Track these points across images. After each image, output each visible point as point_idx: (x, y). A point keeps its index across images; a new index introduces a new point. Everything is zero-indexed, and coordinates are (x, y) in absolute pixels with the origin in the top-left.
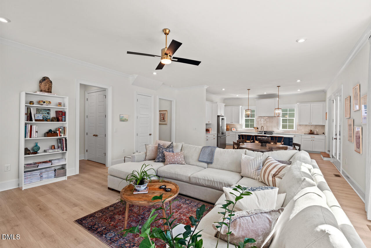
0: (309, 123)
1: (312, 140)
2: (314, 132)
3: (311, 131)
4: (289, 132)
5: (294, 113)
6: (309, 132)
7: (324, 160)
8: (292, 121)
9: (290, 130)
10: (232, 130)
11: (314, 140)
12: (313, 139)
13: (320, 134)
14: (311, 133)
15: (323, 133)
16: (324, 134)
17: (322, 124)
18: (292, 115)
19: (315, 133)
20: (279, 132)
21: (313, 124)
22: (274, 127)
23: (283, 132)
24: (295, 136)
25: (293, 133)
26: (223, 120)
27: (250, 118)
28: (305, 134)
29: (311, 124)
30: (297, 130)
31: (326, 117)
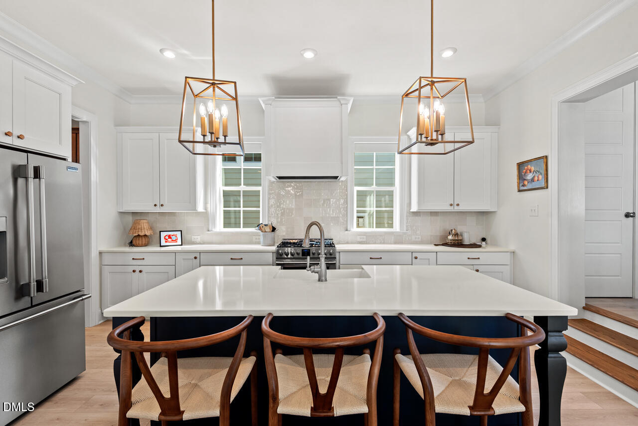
0: (451, 205)
2: (462, 236)
9: (383, 232)
10: (162, 243)
11: (477, 271)
12: (475, 267)
13: (480, 246)
14: (459, 241)
15: (484, 240)
16: (487, 244)
19: (467, 240)
20: (350, 239)
22: (332, 224)
23: (361, 240)
24: (416, 258)
25: (395, 243)
26: (31, 181)
27: (242, 188)
28: (437, 245)
29: (456, 208)
30: (405, 231)
31: (520, 178)
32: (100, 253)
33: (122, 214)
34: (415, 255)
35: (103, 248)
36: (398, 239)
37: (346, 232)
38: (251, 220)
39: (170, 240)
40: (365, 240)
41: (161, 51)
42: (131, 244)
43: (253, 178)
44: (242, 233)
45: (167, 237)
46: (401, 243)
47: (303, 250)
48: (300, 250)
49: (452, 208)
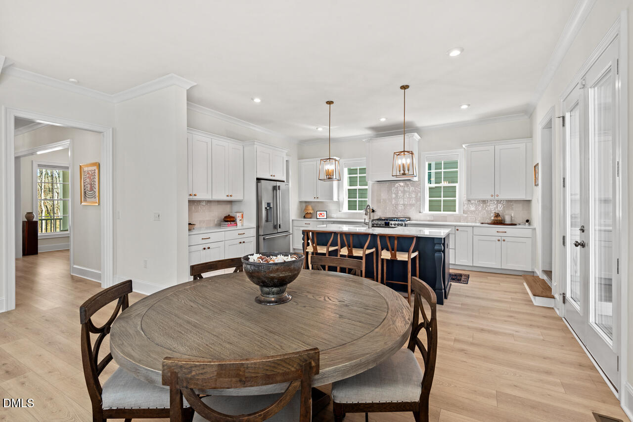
0: (492, 196)
1: (499, 240)
2: (504, 217)
3: (497, 215)
4: (444, 218)
5: (457, 172)
6: (493, 218)
7: (535, 304)
8: (451, 192)
9: (448, 214)
10: (318, 217)
11: (504, 240)
12: (503, 238)
13: (520, 224)
14: (498, 221)
15: (527, 221)
16: (530, 224)
17: (522, 197)
18: (452, 178)
19: (508, 221)
20: (422, 218)
21: (501, 197)
23: (431, 219)
24: (457, 230)
25: (456, 221)
26: (278, 191)
27: (358, 187)
28: (482, 223)
29: (496, 198)
30: (462, 214)
31: (535, 177)
32: (293, 220)
33: (301, 202)
34: (457, 228)
37: (420, 213)
38: (363, 206)
40: (433, 219)
41: (317, 128)
42: (305, 217)
43: (363, 181)
44: (357, 213)
45: (320, 214)
47: (385, 222)
48: (383, 222)
49: (493, 198)
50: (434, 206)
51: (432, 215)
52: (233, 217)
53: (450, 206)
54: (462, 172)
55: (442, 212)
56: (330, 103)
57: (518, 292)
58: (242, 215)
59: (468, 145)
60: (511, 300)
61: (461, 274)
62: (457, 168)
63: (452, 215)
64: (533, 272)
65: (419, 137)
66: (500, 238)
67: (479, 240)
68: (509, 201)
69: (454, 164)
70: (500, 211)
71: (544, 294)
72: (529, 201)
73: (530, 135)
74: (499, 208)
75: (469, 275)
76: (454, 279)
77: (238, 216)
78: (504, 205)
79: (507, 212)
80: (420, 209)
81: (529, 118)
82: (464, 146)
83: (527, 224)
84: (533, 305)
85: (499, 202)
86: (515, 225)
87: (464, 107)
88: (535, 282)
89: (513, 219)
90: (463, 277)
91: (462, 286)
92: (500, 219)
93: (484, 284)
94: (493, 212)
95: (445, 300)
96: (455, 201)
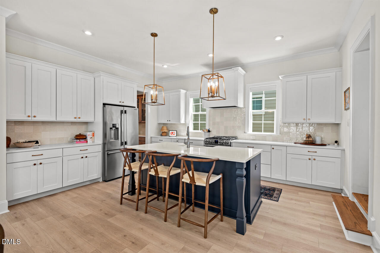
0: (304, 119)
1: (310, 159)
2: (315, 138)
3: (309, 136)
5: (275, 100)
6: (305, 139)
8: (270, 116)
9: (267, 135)
10: (170, 135)
11: (314, 159)
12: (314, 157)
13: (329, 145)
14: (310, 142)
15: (336, 142)
16: (338, 144)
17: (333, 121)
18: (271, 105)
19: (318, 142)
20: (247, 138)
21: (312, 121)
22: (237, 129)
23: (253, 138)
24: (273, 149)
25: (273, 141)
26: (125, 114)
27: (200, 113)
28: (296, 143)
29: (308, 121)
30: (279, 134)
31: (345, 102)
32: (151, 137)
33: (159, 124)
34: (273, 147)
35: (152, 136)
36: (275, 139)
37: (245, 134)
38: (203, 127)
39: (172, 134)
40: (255, 138)
42: (161, 135)
44: (198, 133)
45: (171, 133)
46: (277, 141)
47: (215, 140)
48: (214, 140)
49: (305, 121)
50: (256, 128)
51: (255, 135)
52: (85, 136)
53: (270, 128)
54: (279, 100)
55: (263, 133)
56: (154, 35)
57: (327, 216)
58: (93, 134)
59: (284, 77)
60: (319, 229)
61: (275, 188)
62: (275, 97)
63: (271, 135)
64: (342, 189)
65: (244, 72)
66: (310, 157)
67: (292, 158)
68: (319, 124)
69: (273, 94)
70: (311, 133)
71: (358, 228)
72: (338, 125)
73: (340, 65)
74: (311, 130)
75: (282, 189)
76: (266, 195)
77: (89, 135)
78: (315, 127)
79: (318, 133)
80: (245, 130)
81: (339, 51)
82: (280, 77)
83: (336, 144)
84: (345, 239)
85: (311, 124)
86: (325, 145)
87: (278, 38)
88: (345, 205)
89: (323, 139)
90: (276, 192)
91: (271, 204)
92: (312, 140)
93: (294, 202)
94: (306, 133)
95: (248, 227)
96: (273, 124)
